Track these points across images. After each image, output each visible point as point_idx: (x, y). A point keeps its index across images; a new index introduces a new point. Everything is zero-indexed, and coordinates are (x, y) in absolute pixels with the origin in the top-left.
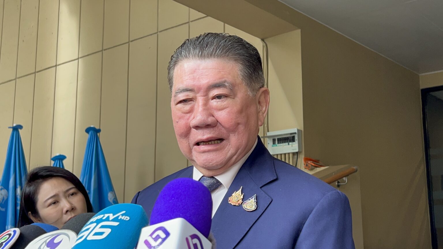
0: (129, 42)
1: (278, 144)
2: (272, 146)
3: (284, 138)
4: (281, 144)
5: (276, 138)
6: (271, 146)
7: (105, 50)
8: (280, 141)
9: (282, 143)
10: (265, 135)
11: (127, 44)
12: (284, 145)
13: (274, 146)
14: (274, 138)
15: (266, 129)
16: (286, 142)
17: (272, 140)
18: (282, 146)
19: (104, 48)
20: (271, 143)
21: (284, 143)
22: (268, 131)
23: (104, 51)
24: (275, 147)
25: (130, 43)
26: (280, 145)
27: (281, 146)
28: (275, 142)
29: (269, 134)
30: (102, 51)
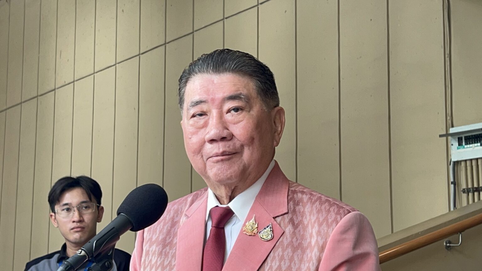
0: (258, 5)
1: (465, 144)
2: (458, 148)
3: (475, 135)
4: (471, 145)
5: (463, 136)
6: (456, 148)
7: (226, 18)
8: (469, 140)
9: (472, 143)
10: (448, 133)
11: (256, 8)
12: (475, 146)
13: (460, 148)
14: (460, 136)
15: (449, 122)
16: (477, 143)
17: (457, 140)
18: (472, 147)
19: (226, 16)
20: (456, 144)
21: (475, 143)
22: (453, 126)
23: (225, 20)
24: (462, 150)
25: (260, 6)
26: (468, 146)
27: (470, 147)
28: (462, 142)
29: (452, 130)
30: (223, 19)
